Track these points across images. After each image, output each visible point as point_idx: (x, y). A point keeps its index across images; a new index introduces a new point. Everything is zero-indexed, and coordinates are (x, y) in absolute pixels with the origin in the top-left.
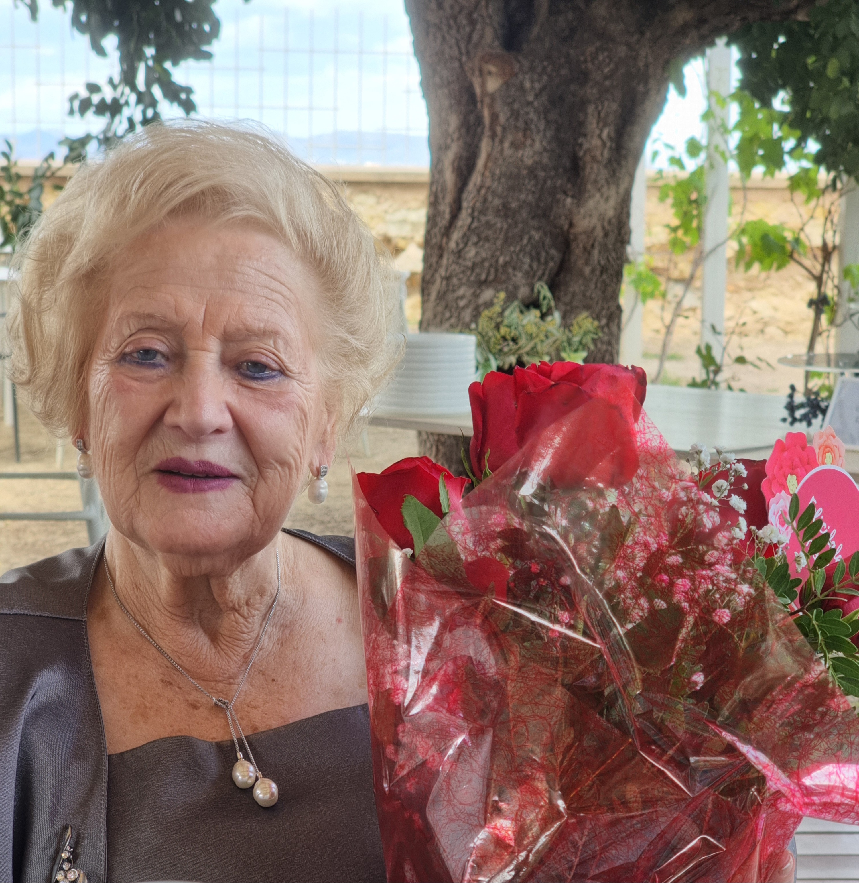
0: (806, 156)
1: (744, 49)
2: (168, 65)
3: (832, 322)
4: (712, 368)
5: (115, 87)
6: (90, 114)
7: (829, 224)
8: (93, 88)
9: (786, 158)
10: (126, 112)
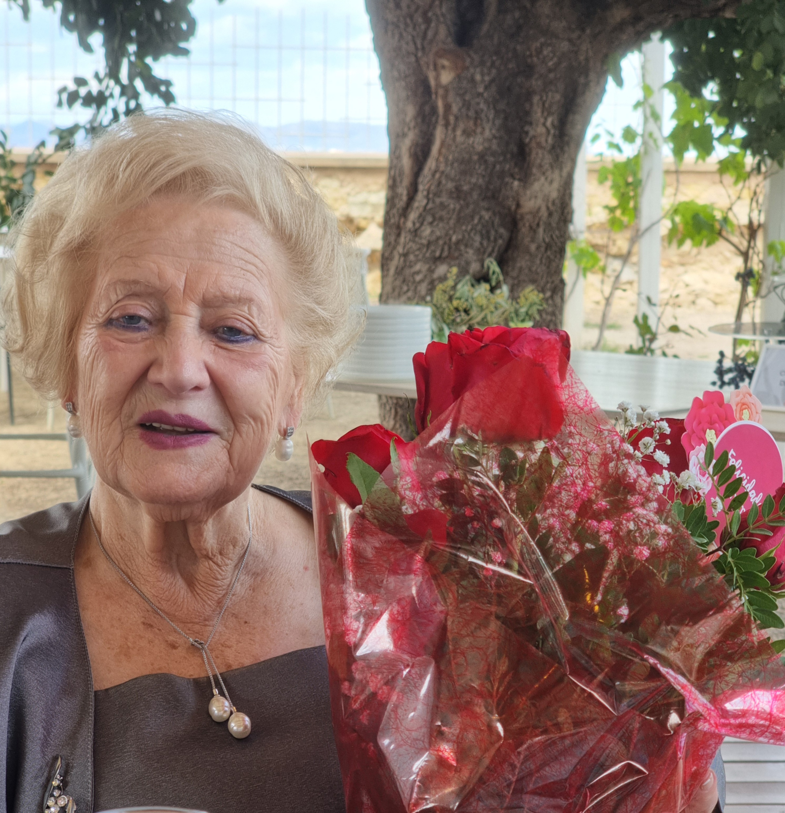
0: (733, 142)
1: (676, 44)
2: (149, 60)
3: (757, 294)
4: (648, 336)
5: (100, 81)
6: (78, 105)
7: (754, 204)
8: (80, 82)
9: (715, 143)
10: (111, 103)
